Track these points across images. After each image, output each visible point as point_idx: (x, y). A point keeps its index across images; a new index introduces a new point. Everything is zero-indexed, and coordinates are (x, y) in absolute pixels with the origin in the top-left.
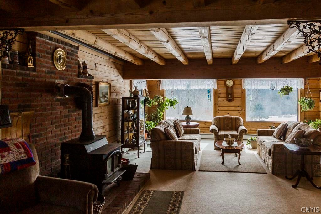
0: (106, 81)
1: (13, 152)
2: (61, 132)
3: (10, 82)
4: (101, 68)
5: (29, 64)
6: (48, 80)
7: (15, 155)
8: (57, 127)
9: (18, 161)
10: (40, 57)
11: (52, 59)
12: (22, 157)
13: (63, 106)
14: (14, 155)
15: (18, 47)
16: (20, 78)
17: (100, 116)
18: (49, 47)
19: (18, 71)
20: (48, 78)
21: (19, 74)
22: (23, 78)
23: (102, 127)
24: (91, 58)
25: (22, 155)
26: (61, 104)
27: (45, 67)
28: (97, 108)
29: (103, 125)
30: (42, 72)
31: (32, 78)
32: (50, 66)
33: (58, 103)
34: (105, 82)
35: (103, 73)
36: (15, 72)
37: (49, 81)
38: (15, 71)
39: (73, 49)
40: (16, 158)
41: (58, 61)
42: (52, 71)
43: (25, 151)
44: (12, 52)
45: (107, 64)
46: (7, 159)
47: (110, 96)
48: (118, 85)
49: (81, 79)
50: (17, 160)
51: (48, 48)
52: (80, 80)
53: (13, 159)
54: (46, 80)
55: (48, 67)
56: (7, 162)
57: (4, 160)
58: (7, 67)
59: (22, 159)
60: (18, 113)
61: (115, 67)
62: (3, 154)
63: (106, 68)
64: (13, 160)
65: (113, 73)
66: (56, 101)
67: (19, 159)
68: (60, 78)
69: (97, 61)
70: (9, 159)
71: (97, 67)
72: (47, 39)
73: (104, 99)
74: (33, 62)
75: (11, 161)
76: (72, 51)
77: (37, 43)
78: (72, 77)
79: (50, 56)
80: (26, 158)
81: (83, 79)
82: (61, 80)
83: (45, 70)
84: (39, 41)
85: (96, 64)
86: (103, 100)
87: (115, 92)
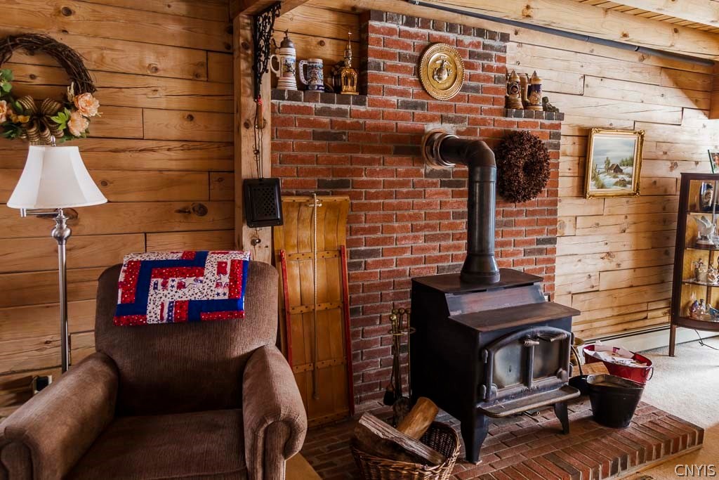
0: (630, 124)
1: (205, 280)
2: (440, 252)
3: (299, 130)
4: (606, 90)
5: (344, 88)
6: (402, 124)
7: (206, 287)
8: (427, 239)
9: (208, 300)
10: (382, 69)
11: (417, 72)
12: (218, 294)
13: (450, 189)
14: (203, 286)
15: (333, 51)
16: (325, 120)
17: (598, 224)
18: (409, 41)
19: (320, 105)
20: (403, 118)
21: (321, 112)
22: (331, 121)
23: (604, 255)
24: (566, 63)
25: (220, 290)
26: (443, 184)
27: (393, 92)
28: (582, 201)
29: (607, 249)
30: (386, 104)
31: (355, 120)
32: (411, 90)
33: (435, 180)
34: (624, 130)
35: (617, 102)
36: (311, 108)
37: (406, 127)
38: (312, 105)
39: (488, 42)
40: (205, 294)
41: (436, 77)
42: (416, 102)
43: (230, 282)
44: (309, 63)
45: (637, 75)
46: (186, 292)
47: (640, 169)
48: (684, 137)
49: (517, 119)
50: (205, 299)
51: (407, 47)
52: (512, 123)
53: (199, 294)
54: (397, 123)
55: (403, 93)
56: (184, 299)
57: (180, 292)
58: (286, 98)
59: (216, 298)
60: (308, 198)
61: (671, 84)
62: (183, 280)
63: (628, 86)
64: (198, 297)
65: (661, 100)
66: (427, 175)
67: (211, 298)
68: (443, 119)
69: (591, 69)
70: (191, 293)
71: (590, 85)
72: (401, 23)
73: (615, 177)
74: (356, 82)
75: (193, 298)
76: (485, 47)
77: (372, 35)
78: (483, 116)
79: (412, 65)
80: (226, 297)
81: (521, 120)
82: (444, 124)
83: (394, 99)
84: (377, 31)
85: (586, 77)
86: (608, 179)
87: (665, 157)
